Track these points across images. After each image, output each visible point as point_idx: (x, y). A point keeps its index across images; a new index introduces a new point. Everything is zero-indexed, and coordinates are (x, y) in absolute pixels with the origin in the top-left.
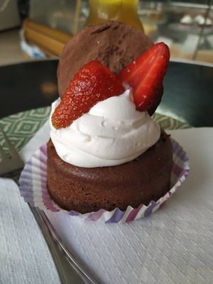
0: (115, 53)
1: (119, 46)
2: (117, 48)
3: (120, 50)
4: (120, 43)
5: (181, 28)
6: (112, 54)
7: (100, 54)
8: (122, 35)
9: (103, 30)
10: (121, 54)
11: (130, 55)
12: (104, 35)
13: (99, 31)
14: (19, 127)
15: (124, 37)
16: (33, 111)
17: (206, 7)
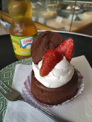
0: (50, 42)
1: (51, 40)
2: (51, 41)
3: (52, 41)
4: (51, 38)
5: (67, 11)
6: (49, 43)
7: (45, 44)
8: (51, 35)
9: (45, 35)
10: (52, 42)
11: (56, 42)
12: (45, 37)
13: (44, 36)
14: (4, 75)
15: (52, 36)
16: (7, 67)
17: (75, 1)
